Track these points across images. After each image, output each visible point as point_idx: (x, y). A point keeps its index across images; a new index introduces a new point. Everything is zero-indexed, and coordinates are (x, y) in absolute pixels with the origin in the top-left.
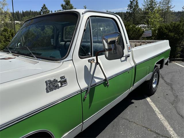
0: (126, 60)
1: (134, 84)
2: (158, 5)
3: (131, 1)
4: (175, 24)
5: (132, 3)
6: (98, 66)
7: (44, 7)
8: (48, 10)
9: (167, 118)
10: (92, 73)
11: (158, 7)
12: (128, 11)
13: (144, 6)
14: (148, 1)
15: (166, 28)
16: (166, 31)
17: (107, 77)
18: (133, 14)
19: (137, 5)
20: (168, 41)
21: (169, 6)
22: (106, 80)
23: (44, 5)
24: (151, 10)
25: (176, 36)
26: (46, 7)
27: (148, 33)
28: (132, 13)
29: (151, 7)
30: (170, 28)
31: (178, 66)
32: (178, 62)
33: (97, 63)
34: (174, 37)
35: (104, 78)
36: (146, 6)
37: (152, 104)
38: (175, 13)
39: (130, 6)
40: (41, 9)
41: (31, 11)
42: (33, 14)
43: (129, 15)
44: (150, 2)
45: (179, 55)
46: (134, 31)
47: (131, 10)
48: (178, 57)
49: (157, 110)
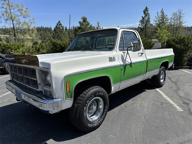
0: (141, 56)
1: (146, 72)
2: (169, 21)
3: (143, 17)
4: (181, 37)
5: (144, 19)
6: (128, 54)
7: (59, 23)
8: (63, 26)
9: (170, 97)
10: (125, 59)
11: (170, 22)
12: (140, 26)
13: (156, 21)
14: (159, 17)
15: (173, 41)
16: (173, 43)
17: (132, 62)
18: (145, 29)
19: (148, 21)
20: (172, 49)
21: (181, 21)
22: (131, 63)
23: (59, 21)
24: (163, 25)
25: (182, 47)
26: (61, 23)
27: (158, 45)
28: (143, 28)
29: (163, 22)
30: (176, 41)
31: (185, 72)
32: (185, 69)
33: (128, 53)
34: (181, 48)
35: (131, 62)
36: (157, 21)
37: (160, 92)
38: (188, 28)
39: (142, 22)
40: (56, 25)
41: (42, 27)
42: (44, 30)
43: (141, 31)
44: (161, 17)
45: (186, 63)
46: (145, 44)
47: (142, 26)
48: (185, 66)
49: (163, 94)
